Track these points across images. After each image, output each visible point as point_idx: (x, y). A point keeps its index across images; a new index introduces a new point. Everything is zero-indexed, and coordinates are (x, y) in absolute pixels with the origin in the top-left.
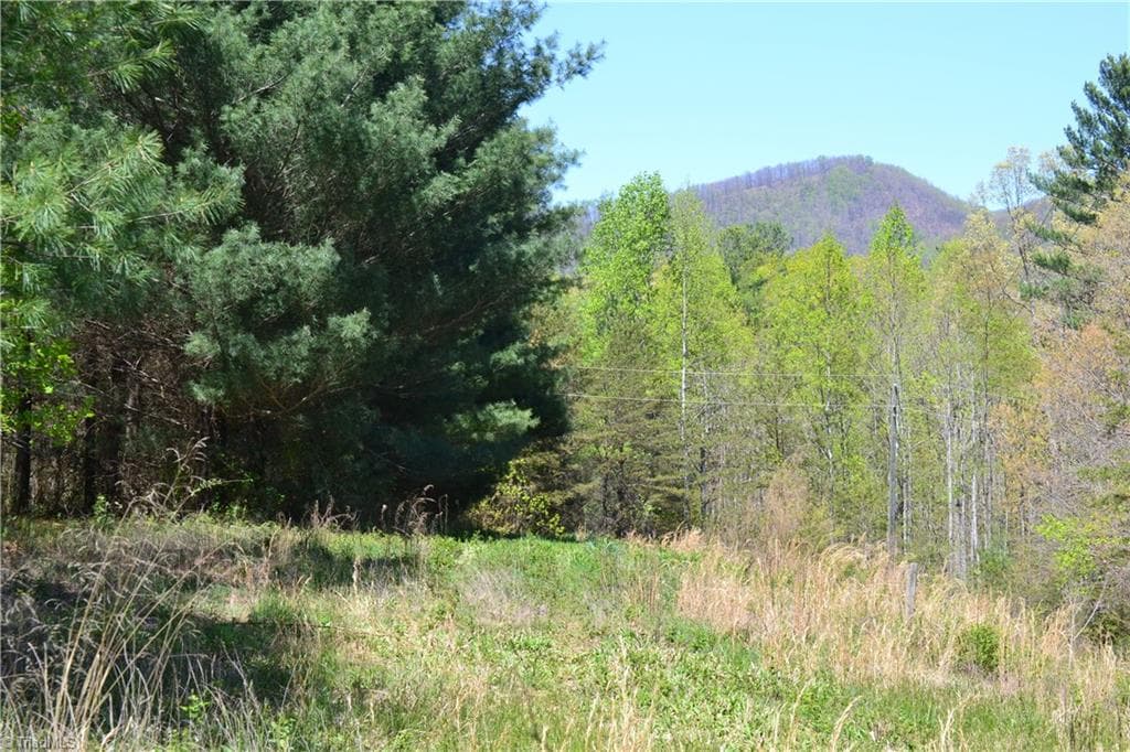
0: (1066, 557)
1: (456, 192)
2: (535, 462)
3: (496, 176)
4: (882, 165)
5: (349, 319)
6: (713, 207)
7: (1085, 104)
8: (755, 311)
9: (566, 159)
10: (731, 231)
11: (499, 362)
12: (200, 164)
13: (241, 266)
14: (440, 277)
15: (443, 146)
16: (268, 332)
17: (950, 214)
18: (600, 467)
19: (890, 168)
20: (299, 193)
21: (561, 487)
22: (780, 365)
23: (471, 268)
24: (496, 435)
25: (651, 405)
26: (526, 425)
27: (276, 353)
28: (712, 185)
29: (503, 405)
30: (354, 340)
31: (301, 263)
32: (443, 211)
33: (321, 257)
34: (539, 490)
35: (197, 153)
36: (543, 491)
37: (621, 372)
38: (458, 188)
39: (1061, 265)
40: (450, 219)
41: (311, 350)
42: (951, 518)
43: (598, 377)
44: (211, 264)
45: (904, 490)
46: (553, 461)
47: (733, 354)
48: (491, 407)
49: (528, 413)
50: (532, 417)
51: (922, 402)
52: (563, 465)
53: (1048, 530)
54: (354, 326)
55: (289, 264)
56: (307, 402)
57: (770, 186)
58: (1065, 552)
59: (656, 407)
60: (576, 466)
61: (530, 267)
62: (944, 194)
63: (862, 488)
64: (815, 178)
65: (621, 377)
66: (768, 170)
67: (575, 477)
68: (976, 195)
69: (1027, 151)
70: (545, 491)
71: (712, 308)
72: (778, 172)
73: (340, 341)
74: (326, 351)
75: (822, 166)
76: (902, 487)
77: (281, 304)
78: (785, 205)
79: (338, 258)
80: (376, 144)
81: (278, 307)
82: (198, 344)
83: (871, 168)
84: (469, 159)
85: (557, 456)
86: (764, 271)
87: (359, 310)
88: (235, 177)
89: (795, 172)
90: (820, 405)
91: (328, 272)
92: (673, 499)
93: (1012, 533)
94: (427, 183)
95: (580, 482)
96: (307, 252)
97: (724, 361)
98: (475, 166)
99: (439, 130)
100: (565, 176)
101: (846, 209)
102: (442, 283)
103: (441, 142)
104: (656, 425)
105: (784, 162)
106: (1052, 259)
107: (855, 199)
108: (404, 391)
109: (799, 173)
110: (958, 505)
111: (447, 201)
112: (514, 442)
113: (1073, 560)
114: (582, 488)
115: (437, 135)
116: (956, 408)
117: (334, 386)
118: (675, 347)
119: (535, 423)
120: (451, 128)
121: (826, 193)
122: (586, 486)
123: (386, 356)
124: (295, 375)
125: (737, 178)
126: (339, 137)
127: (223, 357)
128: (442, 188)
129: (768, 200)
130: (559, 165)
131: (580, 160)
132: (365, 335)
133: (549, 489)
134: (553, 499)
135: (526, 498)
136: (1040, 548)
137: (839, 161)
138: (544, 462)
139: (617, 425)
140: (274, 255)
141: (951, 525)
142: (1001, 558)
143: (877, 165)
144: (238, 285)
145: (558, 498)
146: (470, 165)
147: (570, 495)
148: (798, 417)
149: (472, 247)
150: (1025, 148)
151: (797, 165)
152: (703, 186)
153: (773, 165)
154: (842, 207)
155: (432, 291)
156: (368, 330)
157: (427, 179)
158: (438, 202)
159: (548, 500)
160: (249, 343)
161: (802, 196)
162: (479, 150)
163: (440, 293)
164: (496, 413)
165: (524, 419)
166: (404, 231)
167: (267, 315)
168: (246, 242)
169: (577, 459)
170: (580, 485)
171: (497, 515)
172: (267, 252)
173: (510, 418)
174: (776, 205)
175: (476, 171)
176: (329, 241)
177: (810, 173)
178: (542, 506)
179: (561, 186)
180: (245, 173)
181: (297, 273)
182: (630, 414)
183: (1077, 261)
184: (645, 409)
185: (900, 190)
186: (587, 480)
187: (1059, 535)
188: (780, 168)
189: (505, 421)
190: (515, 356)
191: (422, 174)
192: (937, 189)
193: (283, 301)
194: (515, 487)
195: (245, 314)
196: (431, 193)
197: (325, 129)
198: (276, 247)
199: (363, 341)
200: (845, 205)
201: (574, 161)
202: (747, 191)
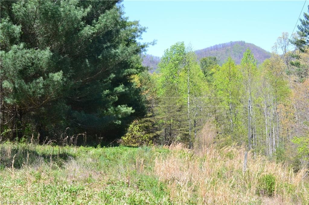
0: (301, 149)
1: (93, 32)
2: (144, 125)
3: (106, 26)
4: (248, 43)
5: (56, 74)
6: (202, 56)
7: (303, 18)
9: (142, 30)
10: (204, 59)
11: (116, 91)
12: (6, 24)
13: (18, 57)
14: (88, 61)
16: (28, 79)
17: (266, 55)
18: (164, 126)
19: (250, 44)
20: (40, 34)
21: (152, 132)
22: (216, 96)
23: (99, 57)
24: (122, 116)
25: (178, 108)
26: (131, 112)
27: (32, 87)
28: (201, 50)
29: (123, 106)
30: (58, 81)
31: (39, 56)
32: (89, 38)
33: (45, 54)
34: (146, 133)
35: (6, 20)
36: (147, 134)
37: (169, 98)
38: (93, 30)
39: (298, 65)
40: (91, 41)
41: (44, 85)
42: (267, 139)
43: (162, 100)
44: (9, 57)
45: (253, 131)
46: (149, 124)
47: (203, 93)
48: (119, 106)
49: (131, 108)
50: (132, 110)
51: (258, 106)
52: (153, 126)
53: (295, 141)
54: (57, 76)
55: (35, 56)
56: (44, 103)
57: (217, 50)
58: (300, 147)
59: (180, 108)
60: (156, 126)
61: (119, 57)
63: (240, 130)
64: (229, 47)
65: (169, 100)
66: (217, 45)
67: (156, 129)
68: (274, 46)
71: (196, 79)
72: (219, 46)
73: (54, 82)
74: (49, 85)
75: (231, 44)
76: (252, 130)
78: (222, 55)
80: (63, 14)
81: (33, 71)
82: (6, 84)
83: (245, 44)
84: (97, 21)
85: (151, 123)
86: (213, 70)
87: (59, 71)
88: (18, 29)
90: (228, 107)
91: (49, 59)
93: (285, 143)
94: (83, 29)
95: (158, 130)
96: (41, 52)
98: (99, 23)
99: (84, 10)
100: (142, 35)
102: (89, 63)
103: (85, 14)
104: (179, 114)
105: (221, 43)
106: (295, 63)
107: (241, 53)
108: (79, 99)
109: (225, 46)
110: (270, 135)
111: (90, 35)
112: (128, 119)
113: (303, 149)
114: (158, 133)
115: (83, 12)
116: (268, 107)
117: (53, 98)
118: (186, 91)
120: (88, 9)
121: (233, 51)
122: (159, 132)
123: (70, 87)
124: (39, 94)
125: (208, 48)
126: (50, 13)
127: (14, 89)
128: (88, 31)
129: (217, 54)
130: (140, 32)
131: (146, 30)
132: (62, 80)
133: (149, 133)
134: (150, 136)
135: (142, 136)
136: (293, 147)
137: (236, 42)
138: (147, 125)
139: (168, 114)
140: (29, 54)
141: (267, 141)
142: (282, 150)
143: (246, 43)
144: (18, 64)
145: (151, 135)
146: (97, 23)
147: (155, 134)
148: (222, 110)
149: (99, 51)
150: (287, 32)
151: (224, 44)
153: (218, 44)
154: (237, 55)
155: (86, 65)
156: (63, 78)
157: (83, 27)
158: (86, 35)
159: (148, 136)
160: (22, 83)
161: (226, 52)
162: (100, 18)
163: (89, 66)
164: (121, 109)
165: (130, 110)
166: (77, 46)
167: (29, 74)
168: (19, 49)
169: (157, 124)
170: (158, 131)
171: (134, 141)
172: (26, 53)
174: (219, 55)
175: (99, 24)
176: (48, 48)
177: (228, 46)
178: (147, 138)
179: (141, 38)
180: (21, 28)
181: (39, 60)
182: (172, 111)
183: (302, 63)
184: (176, 108)
185: (253, 50)
186: (160, 130)
187: (298, 142)
188: (220, 45)
189: (124, 111)
190: (121, 89)
191: (81, 26)
193: (34, 69)
194: (139, 133)
196: (84, 32)
197: (45, 10)
198: (30, 50)
199: (61, 82)
200: (238, 55)
201: (144, 30)
202: (211, 51)
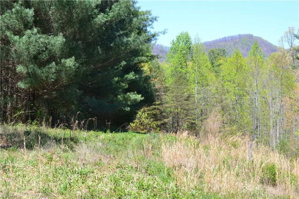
1: (106, 20)
3: (119, 14)
5: (68, 60)
6: (210, 47)
8: (218, 72)
9: (153, 19)
10: (212, 50)
11: (127, 78)
12: (19, 8)
13: (32, 42)
14: (100, 48)
15: (100, 3)
16: (42, 64)
18: (171, 114)
19: (258, 37)
20: (55, 20)
21: (160, 120)
22: (223, 86)
23: (111, 45)
24: (131, 103)
25: (186, 97)
26: (140, 99)
27: (44, 71)
29: (132, 93)
30: (70, 67)
31: (52, 42)
32: (102, 26)
33: (58, 40)
34: (154, 121)
35: (18, 5)
37: (177, 87)
38: (107, 18)
40: (104, 29)
41: (56, 70)
42: (271, 130)
43: (171, 89)
44: (22, 42)
45: (258, 122)
46: (158, 112)
47: (210, 83)
48: (129, 94)
49: (140, 96)
51: (264, 98)
52: (161, 113)
54: (70, 62)
55: (49, 42)
56: (57, 88)
57: (226, 42)
59: (187, 98)
60: (164, 114)
61: (131, 45)
62: (272, 44)
63: (246, 121)
64: (238, 40)
65: (178, 89)
66: (225, 37)
68: (281, 40)
69: (294, 27)
70: (156, 121)
71: (204, 70)
72: (228, 38)
73: (66, 67)
74: (62, 71)
75: (240, 37)
77: (47, 55)
78: (230, 47)
79: (64, 40)
80: (78, 2)
81: (46, 56)
82: (20, 68)
84: (110, 9)
85: (159, 111)
86: (221, 61)
87: (71, 57)
88: (31, 12)
89: (232, 38)
90: (235, 97)
91: (62, 44)
92: (192, 123)
93: (289, 135)
94: (96, 17)
95: (165, 118)
96: (54, 38)
97: (207, 85)
98: (112, 11)
100: (153, 24)
101: (246, 48)
104: (187, 103)
105: (229, 36)
107: (248, 46)
108: (91, 85)
110: (274, 126)
111: (103, 22)
112: (137, 106)
114: (166, 120)
117: (65, 82)
118: (194, 81)
119: (143, 98)
121: (240, 44)
123: (82, 72)
124: (52, 78)
125: (217, 39)
127: (28, 73)
128: (101, 18)
129: (225, 46)
130: (151, 21)
131: (157, 19)
133: (157, 120)
134: (158, 123)
135: (150, 123)
136: (296, 139)
137: (244, 35)
138: (155, 113)
139: (176, 103)
140: (43, 39)
141: (271, 132)
142: (285, 141)
143: (254, 37)
144: (32, 49)
145: (159, 123)
146: (110, 11)
147: (162, 122)
148: (228, 101)
149: (112, 39)
150: (293, 27)
151: (233, 36)
152: (208, 42)
153: (227, 36)
155: (98, 52)
156: (75, 64)
157: (96, 15)
158: (100, 23)
159: (156, 123)
160: (35, 68)
161: (234, 45)
162: (113, 6)
163: (101, 52)
164: (131, 96)
166: (91, 33)
167: (43, 59)
168: (33, 34)
169: (164, 112)
171: (142, 128)
173: (135, 97)
174: (227, 47)
175: (112, 13)
176: (61, 34)
177: (236, 38)
178: (154, 125)
179: (152, 28)
180: (34, 11)
181: (52, 45)
182: (180, 99)
184: (184, 98)
186: (168, 118)
188: (228, 37)
189: (133, 98)
190: (132, 76)
192: (270, 43)
193: (48, 54)
194: (147, 120)
195: (36, 59)
196: (98, 20)
198: (44, 36)
199: (73, 67)
201: (155, 19)
202: (219, 43)
